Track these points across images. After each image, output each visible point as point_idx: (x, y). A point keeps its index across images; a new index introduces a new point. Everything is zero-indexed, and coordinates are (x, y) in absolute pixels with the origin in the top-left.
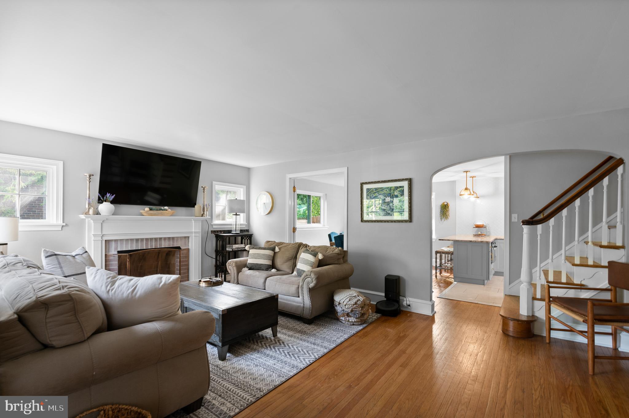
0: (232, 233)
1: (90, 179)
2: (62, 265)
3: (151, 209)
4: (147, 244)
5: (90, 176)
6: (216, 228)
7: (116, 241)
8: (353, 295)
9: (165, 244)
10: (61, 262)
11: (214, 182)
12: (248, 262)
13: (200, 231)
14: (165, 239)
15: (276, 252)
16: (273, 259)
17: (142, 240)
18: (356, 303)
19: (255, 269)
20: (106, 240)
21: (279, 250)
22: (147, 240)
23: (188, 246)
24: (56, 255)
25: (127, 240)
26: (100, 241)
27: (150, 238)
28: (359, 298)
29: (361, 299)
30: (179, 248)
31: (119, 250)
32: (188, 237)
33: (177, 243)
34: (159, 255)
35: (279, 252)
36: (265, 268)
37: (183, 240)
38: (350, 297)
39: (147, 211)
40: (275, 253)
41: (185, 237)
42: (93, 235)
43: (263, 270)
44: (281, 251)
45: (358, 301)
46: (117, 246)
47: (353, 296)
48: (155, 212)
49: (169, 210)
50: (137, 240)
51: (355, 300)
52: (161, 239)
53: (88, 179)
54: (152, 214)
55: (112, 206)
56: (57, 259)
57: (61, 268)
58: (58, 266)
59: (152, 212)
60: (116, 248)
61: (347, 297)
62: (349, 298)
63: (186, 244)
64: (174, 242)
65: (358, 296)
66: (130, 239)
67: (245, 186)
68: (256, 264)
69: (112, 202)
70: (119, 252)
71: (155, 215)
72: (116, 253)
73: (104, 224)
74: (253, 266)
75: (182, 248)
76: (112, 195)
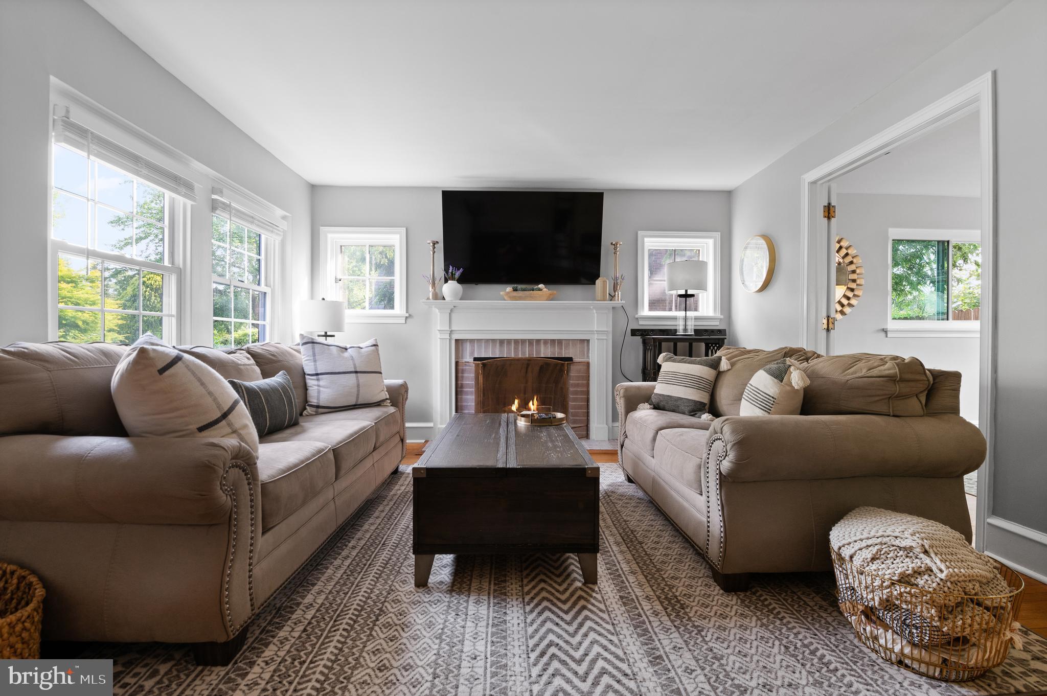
0: (677, 335)
1: (434, 248)
2: (317, 357)
3: (515, 290)
4: (516, 349)
5: (434, 244)
6: (644, 325)
7: (472, 341)
8: (897, 543)
9: (546, 352)
10: (316, 352)
11: (640, 233)
12: (656, 391)
13: (611, 329)
14: (546, 342)
15: (723, 372)
16: (713, 389)
17: (509, 341)
18: (904, 579)
19: (667, 408)
20: (456, 340)
21: (729, 367)
22: (516, 342)
23: (588, 357)
24: (313, 343)
25: (487, 341)
26: (448, 340)
27: (522, 340)
28: (927, 561)
29: (941, 571)
30: (570, 359)
31: (476, 356)
32: (588, 341)
33: (566, 351)
34: (527, 368)
35: (730, 371)
36: (686, 410)
37: (578, 346)
38: (881, 544)
39: (508, 293)
40: (719, 374)
41: (582, 341)
42: (439, 330)
43: (684, 413)
44: (733, 369)
45: (918, 573)
46: (474, 350)
47: (900, 548)
48: (520, 293)
49: (545, 289)
50: (502, 342)
51: (907, 565)
52: (538, 341)
53: (431, 248)
54: (515, 297)
55: (459, 286)
56: (313, 348)
57: (315, 361)
58: (312, 358)
59: (515, 294)
60: (472, 353)
61: (870, 542)
62: (877, 547)
63: (584, 354)
64: (562, 349)
65: (926, 552)
66: (492, 340)
67: (719, 233)
68: (668, 396)
69: (461, 281)
70: (475, 359)
71: (520, 298)
72: (472, 360)
73: (453, 315)
74: (661, 401)
75: (576, 360)
76: (458, 270)
